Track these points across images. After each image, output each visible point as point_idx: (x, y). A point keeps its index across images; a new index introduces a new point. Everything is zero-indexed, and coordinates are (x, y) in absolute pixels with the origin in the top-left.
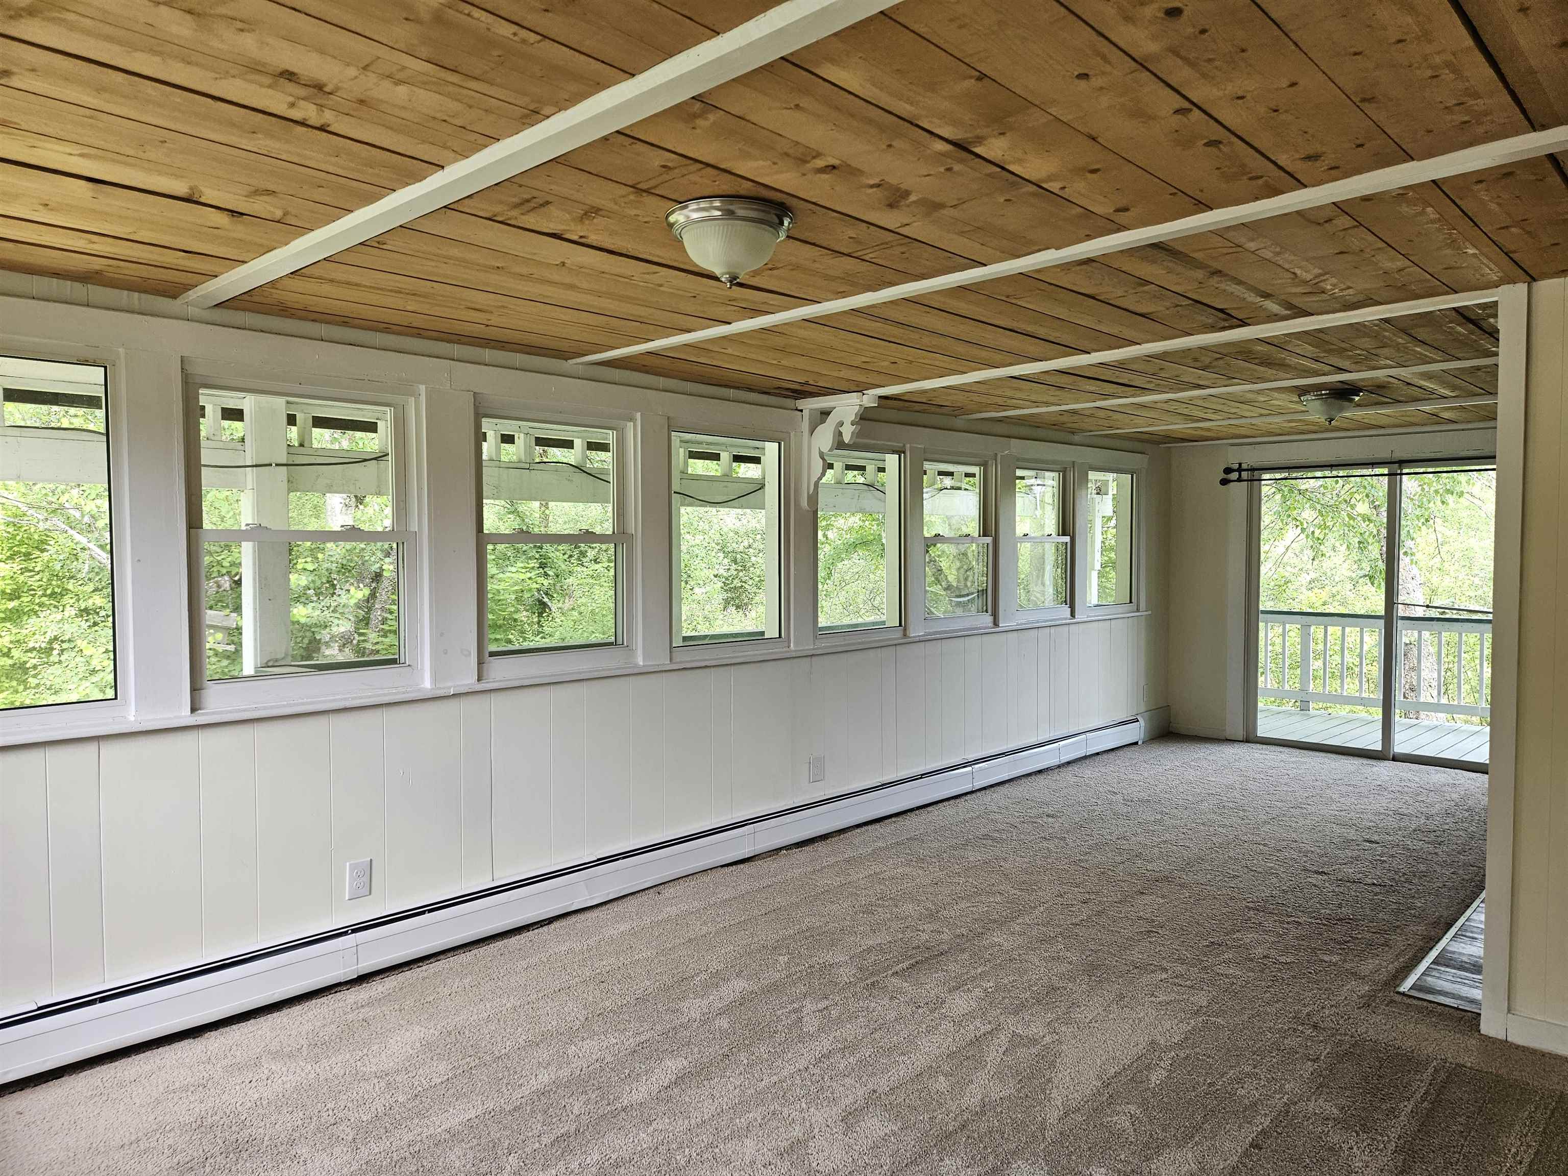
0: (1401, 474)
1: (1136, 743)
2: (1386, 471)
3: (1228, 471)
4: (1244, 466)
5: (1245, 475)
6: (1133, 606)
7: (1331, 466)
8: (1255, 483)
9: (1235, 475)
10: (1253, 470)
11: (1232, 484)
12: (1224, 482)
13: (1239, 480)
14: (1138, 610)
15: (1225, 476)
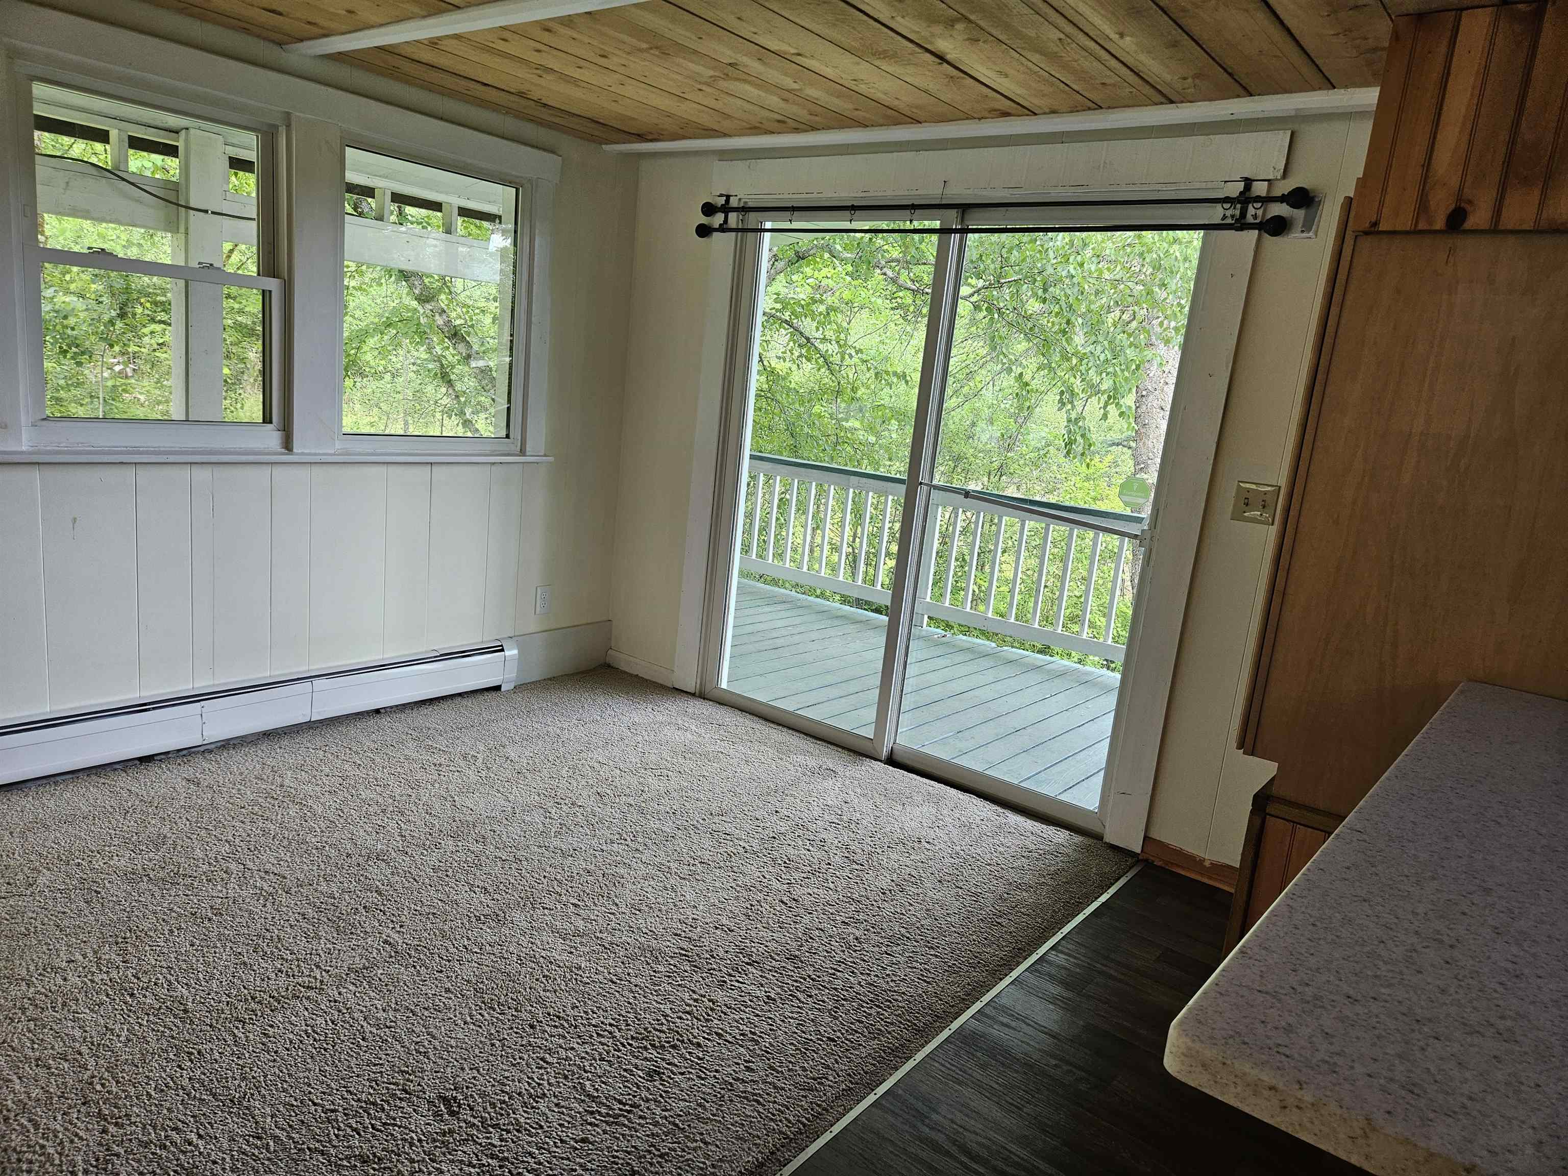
0: (965, 231)
1: (497, 688)
2: (937, 224)
3: (709, 209)
4: (734, 202)
5: (733, 218)
6: (514, 445)
7: (853, 209)
8: (750, 235)
9: (718, 219)
10: (745, 210)
11: (715, 234)
12: (703, 231)
13: (723, 228)
14: (522, 452)
15: (704, 220)
